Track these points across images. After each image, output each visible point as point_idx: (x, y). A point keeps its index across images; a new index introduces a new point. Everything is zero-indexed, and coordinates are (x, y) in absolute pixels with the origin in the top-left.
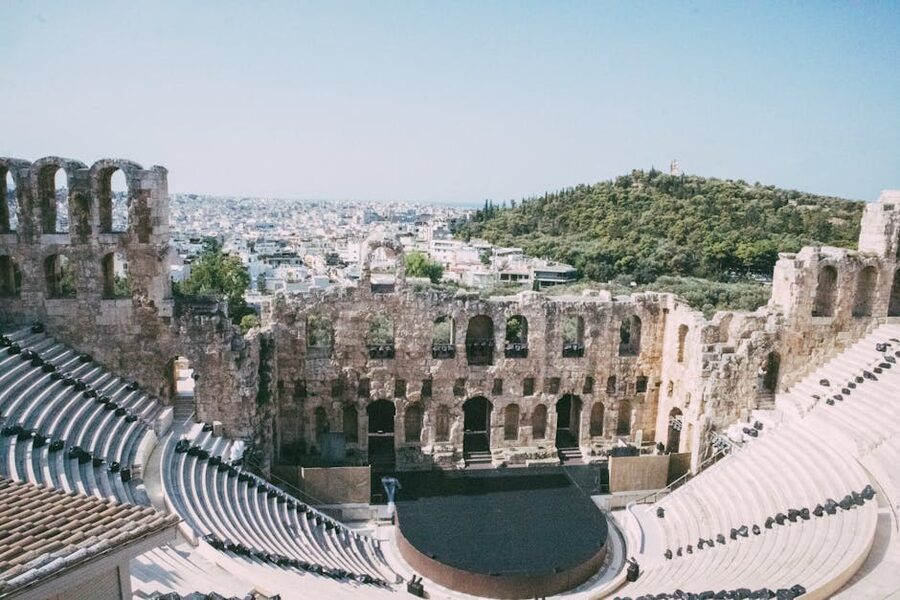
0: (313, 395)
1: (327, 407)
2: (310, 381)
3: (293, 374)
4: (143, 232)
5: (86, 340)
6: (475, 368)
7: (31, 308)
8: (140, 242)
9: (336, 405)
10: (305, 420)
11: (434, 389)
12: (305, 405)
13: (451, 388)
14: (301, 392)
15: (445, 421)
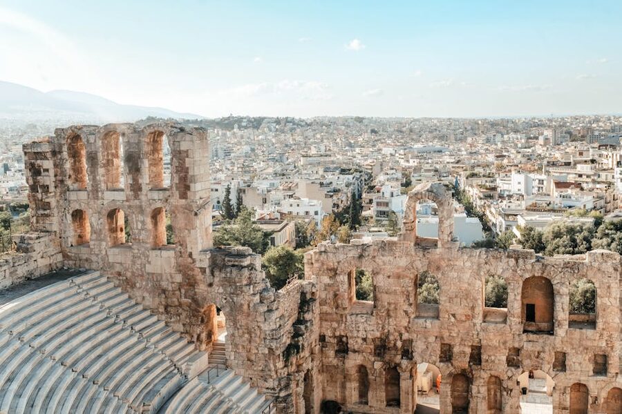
0: (355, 351)
1: (369, 366)
2: (352, 337)
3: (335, 329)
4: (182, 189)
5: (138, 285)
6: (532, 337)
7: (97, 255)
8: (180, 198)
9: (378, 365)
10: (346, 377)
11: (484, 357)
12: (346, 361)
13: (504, 358)
14: (343, 349)
15: (498, 394)
